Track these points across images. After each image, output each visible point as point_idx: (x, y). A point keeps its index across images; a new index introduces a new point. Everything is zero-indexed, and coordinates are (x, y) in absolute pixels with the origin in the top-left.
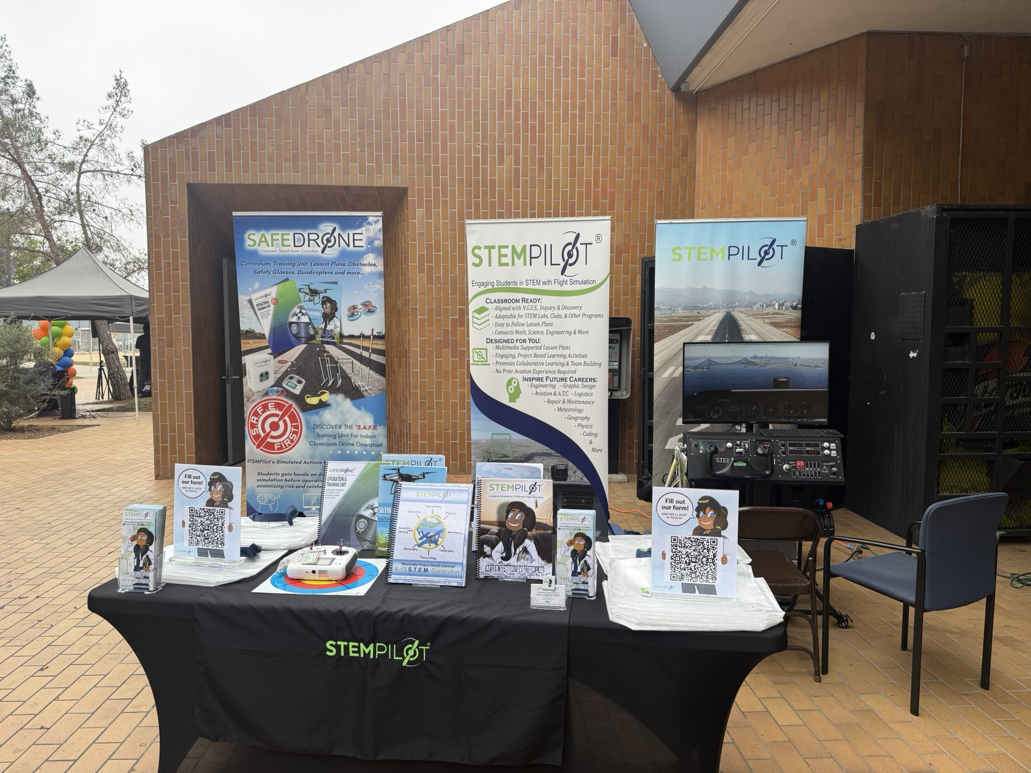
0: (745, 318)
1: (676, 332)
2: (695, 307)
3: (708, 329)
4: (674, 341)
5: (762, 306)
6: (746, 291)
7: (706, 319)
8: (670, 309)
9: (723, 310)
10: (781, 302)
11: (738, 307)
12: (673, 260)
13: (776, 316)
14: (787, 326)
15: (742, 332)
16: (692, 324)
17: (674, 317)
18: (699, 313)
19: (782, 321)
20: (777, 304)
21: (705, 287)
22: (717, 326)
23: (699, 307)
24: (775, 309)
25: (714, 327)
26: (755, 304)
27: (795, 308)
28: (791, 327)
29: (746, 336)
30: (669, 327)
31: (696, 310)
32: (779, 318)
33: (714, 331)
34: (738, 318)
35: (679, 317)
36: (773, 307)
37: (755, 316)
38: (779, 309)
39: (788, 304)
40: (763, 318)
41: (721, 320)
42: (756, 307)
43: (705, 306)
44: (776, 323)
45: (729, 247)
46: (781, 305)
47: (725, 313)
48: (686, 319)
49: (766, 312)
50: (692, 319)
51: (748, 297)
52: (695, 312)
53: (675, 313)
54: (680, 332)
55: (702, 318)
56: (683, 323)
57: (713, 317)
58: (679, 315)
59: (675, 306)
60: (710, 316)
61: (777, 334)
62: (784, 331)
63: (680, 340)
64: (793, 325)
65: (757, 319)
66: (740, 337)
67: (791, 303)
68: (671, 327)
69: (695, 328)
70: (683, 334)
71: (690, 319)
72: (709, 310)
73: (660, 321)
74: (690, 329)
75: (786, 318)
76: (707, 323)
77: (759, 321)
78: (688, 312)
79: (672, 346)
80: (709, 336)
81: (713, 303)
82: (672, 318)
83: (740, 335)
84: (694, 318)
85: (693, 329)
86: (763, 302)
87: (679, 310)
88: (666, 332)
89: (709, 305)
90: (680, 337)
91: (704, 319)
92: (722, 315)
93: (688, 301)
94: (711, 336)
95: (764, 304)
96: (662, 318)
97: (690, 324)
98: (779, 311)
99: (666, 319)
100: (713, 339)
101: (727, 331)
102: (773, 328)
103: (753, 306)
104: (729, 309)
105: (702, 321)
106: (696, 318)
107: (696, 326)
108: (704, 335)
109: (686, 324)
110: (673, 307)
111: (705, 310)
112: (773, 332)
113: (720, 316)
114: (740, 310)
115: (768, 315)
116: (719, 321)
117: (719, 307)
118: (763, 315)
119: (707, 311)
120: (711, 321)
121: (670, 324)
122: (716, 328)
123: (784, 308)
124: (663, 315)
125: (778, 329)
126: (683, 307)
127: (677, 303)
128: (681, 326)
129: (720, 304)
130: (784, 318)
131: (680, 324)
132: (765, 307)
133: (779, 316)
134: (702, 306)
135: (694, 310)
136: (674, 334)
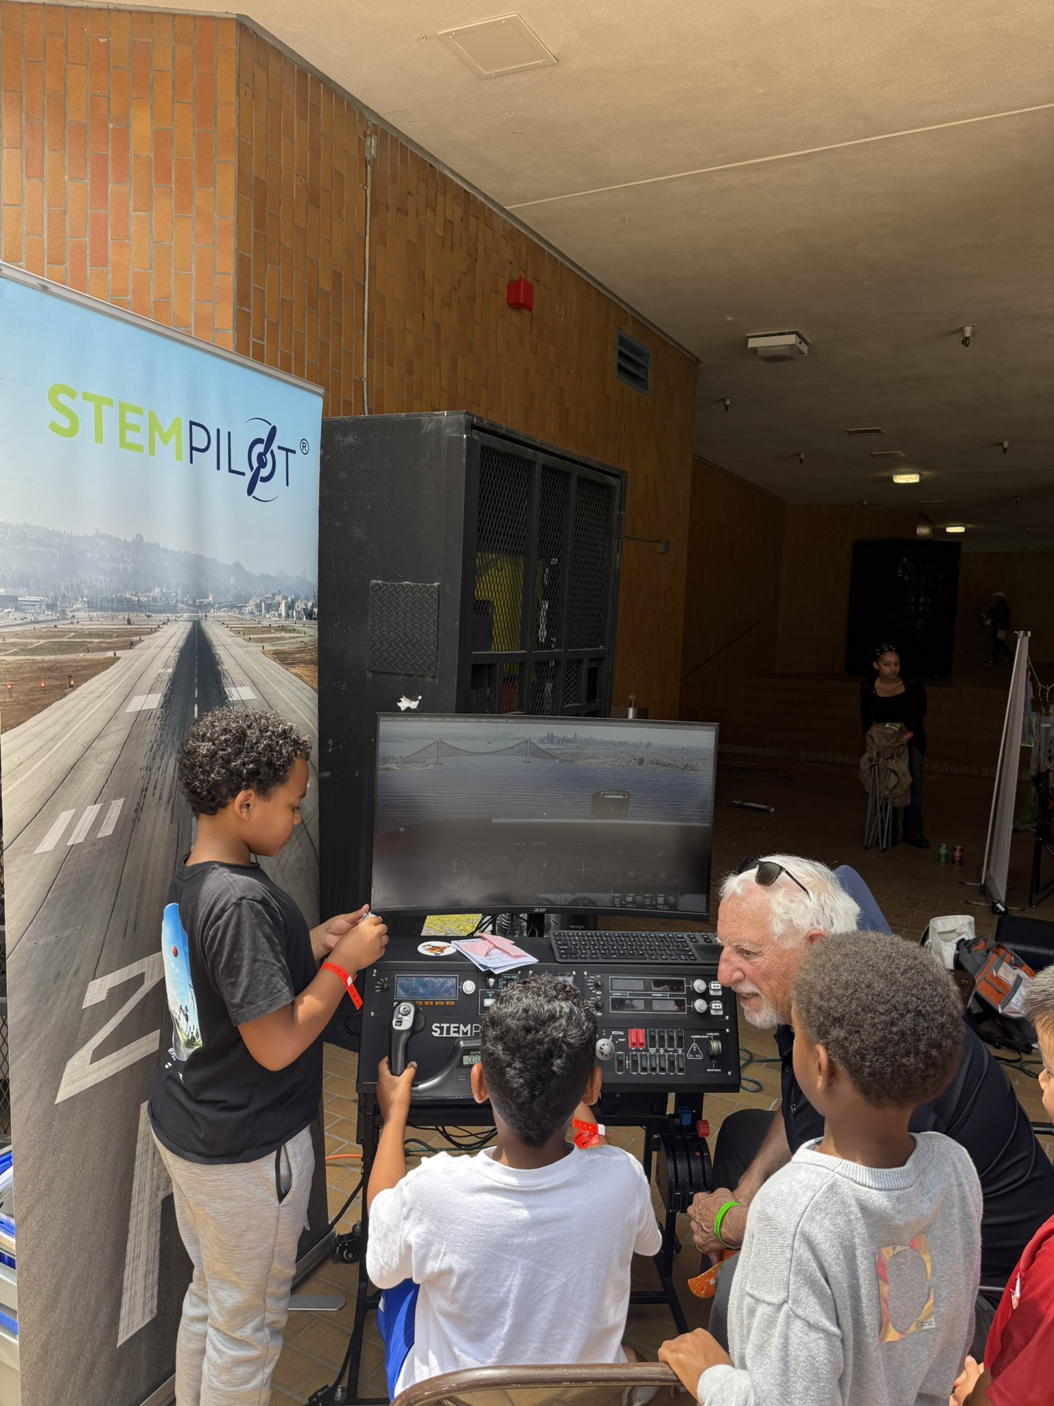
0: (229, 641)
1: (73, 688)
2: (121, 601)
3: (152, 674)
5: (258, 606)
6: (230, 563)
7: (148, 640)
8: (51, 607)
9: (186, 615)
10: (289, 599)
11: (213, 606)
13: (283, 634)
14: (300, 662)
15: (224, 681)
16: (117, 659)
17: (64, 633)
18: (129, 622)
19: (293, 648)
20: (283, 602)
21: (140, 537)
22: (173, 663)
23: (129, 601)
24: (280, 615)
25: (166, 666)
26: (246, 601)
27: (310, 615)
28: (306, 662)
29: (233, 690)
30: (50, 669)
31: (123, 610)
32: (289, 642)
33: (166, 678)
34: (215, 641)
35: (79, 634)
36: (277, 610)
37: (246, 632)
38: (288, 616)
39: (300, 605)
40: (262, 640)
41: (181, 644)
42: (247, 609)
43: (144, 599)
44: (284, 653)
45: (192, 423)
46: (290, 607)
47: (191, 624)
48: (96, 640)
49: (266, 624)
50: (111, 640)
51: (232, 580)
52: (121, 617)
53: (68, 619)
54: (84, 688)
55: (136, 638)
56: (89, 656)
57: (161, 636)
58: (77, 627)
59: (64, 596)
60: (155, 634)
61: (286, 682)
62: (296, 674)
63: (86, 714)
64: (308, 658)
65: (250, 644)
66: (221, 694)
67: (304, 602)
68: (57, 668)
69: (120, 673)
70: (92, 693)
71: (108, 643)
72: (153, 615)
73: (22, 650)
74: (109, 676)
75: (299, 639)
76: (149, 654)
77: (254, 648)
78: (101, 619)
79: (62, 737)
80: (154, 695)
81: (162, 590)
82: (60, 637)
83: (219, 689)
84: (117, 636)
85: (116, 677)
86: (260, 596)
87: (78, 610)
88: (44, 690)
89: (151, 595)
90: (85, 702)
91: (141, 641)
92: (182, 630)
93: (101, 582)
94: (159, 695)
95: (261, 601)
96: (28, 638)
97: (110, 658)
98: (287, 622)
99: (42, 641)
100: (164, 703)
101: (196, 679)
102: (279, 666)
103: (242, 607)
104: (198, 612)
105: (138, 647)
106: (123, 636)
107: (121, 666)
108: (144, 694)
109: (99, 660)
110: (60, 599)
111: (143, 615)
112: (279, 677)
113: (179, 634)
114: (219, 617)
115: (269, 632)
116: (177, 650)
117: (175, 606)
118: (263, 632)
119: (149, 616)
120: (157, 647)
121: (52, 657)
122: (170, 670)
123: (294, 614)
124: (31, 627)
125: (287, 669)
126: (88, 602)
127: (72, 586)
128: (86, 667)
129: (177, 595)
130: (294, 640)
131: (82, 660)
132: (263, 611)
133: (288, 635)
134: (137, 599)
135: (117, 610)
136: (66, 695)
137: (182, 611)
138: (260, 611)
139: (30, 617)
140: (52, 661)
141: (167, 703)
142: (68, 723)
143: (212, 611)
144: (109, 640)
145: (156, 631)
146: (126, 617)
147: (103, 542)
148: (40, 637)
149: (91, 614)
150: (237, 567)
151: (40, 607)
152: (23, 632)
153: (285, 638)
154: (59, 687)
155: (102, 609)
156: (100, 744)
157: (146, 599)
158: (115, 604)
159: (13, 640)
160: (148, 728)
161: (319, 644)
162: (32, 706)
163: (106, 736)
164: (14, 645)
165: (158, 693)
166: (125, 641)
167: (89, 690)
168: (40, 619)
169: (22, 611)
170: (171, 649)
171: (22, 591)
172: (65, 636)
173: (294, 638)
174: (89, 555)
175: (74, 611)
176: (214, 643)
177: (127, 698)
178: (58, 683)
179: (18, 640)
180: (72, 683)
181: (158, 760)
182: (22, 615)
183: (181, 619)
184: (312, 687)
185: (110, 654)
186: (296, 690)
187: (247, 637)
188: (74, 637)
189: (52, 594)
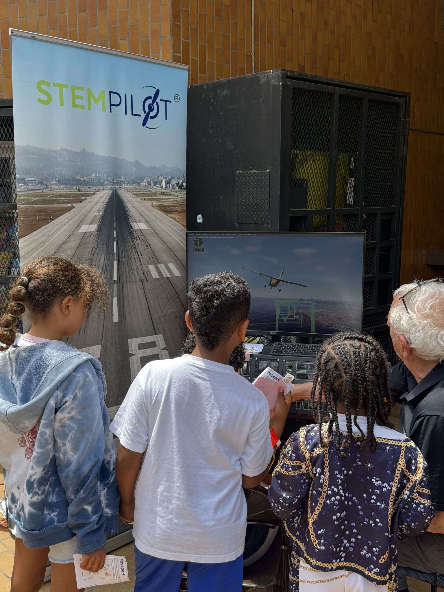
0: (133, 200)
2: (74, 180)
3: (92, 215)
4: (49, 233)
5: (149, 183)
6: (133, 161)
7: (89, 199)
8: (41, 183)
9: (109, 187)
10: (168, 179)
11: (124, 182)
12: (40, 100)
13: (164, 197)
14: (175, 211)
15: (130, 219)
16: (73, 207)
17: (47, 195)
18: (79, 190)
19: (170, 204)
20: (164, 180)
21: (84, 150)
22: (103, 210)
23: (79, 180)
24: (162, 187)
25: (99, 211)
26: (142, 180)
27: (180, 187)
28: (178, 212)
29: (135, 224)
30: (41, 211)
31: (76, 185)
32: (167, 201)
33: (99, 217)
34: (125, 200)
35: (54, 195)
36: (160, 184)
37: (142, 196)
38: (167, 187)
39: (174, 182)
40: (151, 200)
41: (106, 201)
42: (143, 184)
43: (87, 180)
44: (164, 206)
45: (110, 92)
46: (168, 183)
47: (112, 191)
48: (63, 199)
49: (154, 191)
50: (70, 199)
51: (134, 169)
52: (75, 188)
53: (49, 189)
54: (57, 220)
55: (83, 198)
56: (59, 206)
57: (96, 197)
58: (54, 192)
59: (46, 178)
60: (93, 196)
61: (165, 221)
62: (172, 218)
63: (58, 232)
64: (180, 209)
65: (144, 201)
66: (129, 226)
67: (177, 180)
68: (44, 211)
69: (75, 214)
70: (61, 223)
71: (68, 200)
72: (92, 187)
73: (27, 202)
74: (70, 215)
75: (173, 200)
76: (90, 205)
77: (147, 204)
78: (65, 189)
79: (47, 242)
80: (93, 225)
81: (96, 175)
82: (45, 197)
83: (128, 224)
84: (73, 197)
85: (73, 216)
86: (150, 177)
87: (53, 184)
88: (38, 220)
89: (91, 177)
90: (57, 227)
91: (86, 199)
92: (107, 194)
93: (64, 171)
94: (96, 225)
95: (151, 180)
96: (30, 197)
97: (69, 207)
98: (166, 190)
99: (37, 199)
100: (98, 229)
101: (115, 218)
102: (162, 213)
103: (140, 183)
104: (115, 185)
105: (84, 202)
106: (76, 197)
107: (76, 211)
108: (88, 224)
109: (64, 207)
110: (45, 179)
111: (86, 187)
112: (161, 218)
113: (105, 196)
114: (127, 188)
115: (156, 196)
116: (104, 204)
117: (103, 183)
118: (152, 196)
119: (89, 188)
120: (94, 202)
121: (41, 206)
122: (101, 214)
123: (171, 186)
124: (31, 192)
125: (166, 215)
126: (58, 181)
127: (50, 173)
128: (58, 211)
129: (104, 177)
130: (171, 200)
131: (56, 207)
132: (152, 185)
133: (167, 197)
134: (83, 179)
135: (73, 185)
136: (48, 223)
137: (107, 185)
138: (150, 185)
139: (31, 188)
140: (41, 208)
141: (100, 229)
142: (50, 236)
143: (124, 185)
144: (69, 199)
145: (94, 195)
146: (78, 188)
147: (65, 153)
148: (35, 197)
149: (60, 186)
150: (137, 163)
151: (35, 183)
152: (28, 194)
153: (165, 199)
154: (45, 219)
155: (65, 184)
156: (65, 246)
157: (88, 179)
158: (72, 182)
159: (23, 198)
160: (90, 240)
161: (187, 202)
162: (33, 227)
163: (68, 243)
164: (24, 200)
165: (95, 224)
166: (77, 199)
167: (60, 221)
168: (35, 188)
169: (27, 185)
170: (101, 203)
171: (27, 176)
172: (47, 196)
173: (171, 198)
174: (58, 159)
175: (51, 185)
176: (125, 201)
177: (79, 225)
178: (45, 217)
179: (25, 198)
180: (51, 218)
181: (95, 256)
182: (27, 187)
183: (106, 189)
184: (182, 224)
185: (70, 205)
186: (172, 226)
187: (143, 198)
188: (51, 197)
189: (40, 177)
